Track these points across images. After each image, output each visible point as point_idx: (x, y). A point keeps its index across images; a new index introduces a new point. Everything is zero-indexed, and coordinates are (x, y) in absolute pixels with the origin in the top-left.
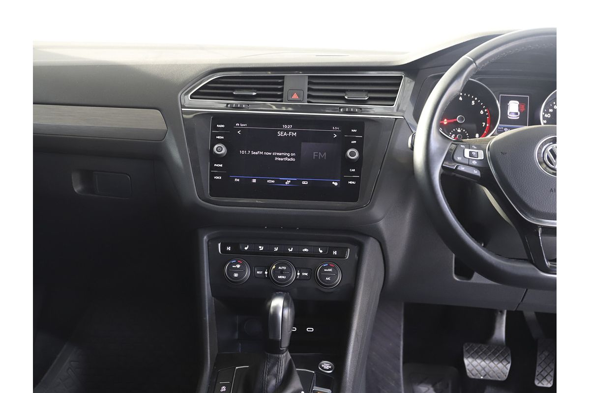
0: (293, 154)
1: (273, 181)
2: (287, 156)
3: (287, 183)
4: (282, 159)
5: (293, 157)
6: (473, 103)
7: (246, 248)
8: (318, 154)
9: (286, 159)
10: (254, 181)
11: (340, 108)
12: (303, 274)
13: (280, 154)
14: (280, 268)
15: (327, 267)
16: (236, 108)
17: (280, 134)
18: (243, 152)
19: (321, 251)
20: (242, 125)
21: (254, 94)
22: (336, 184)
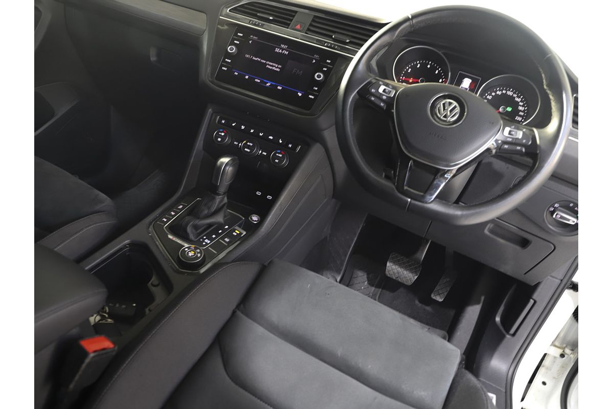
0: (279, 66)
1: (259, 81)
2: (275, 66)
3: (267, 85)
4: (271, 68)
5: (279, 68)
6: (437, 72)
7: (233, 125)
8: (296, 71)
9: (274, 68)
10: (247, 77)
11: (326, 42)
12: (263, 153)
13: (271, 64)
14: (248, 143)
15: (279, 153)
16: (255, 25)
17: (277, 50)
18: (247, 56)
19: (281, 142)
20: (254, 37)
21: (271, 18)
22: (300, 94)
